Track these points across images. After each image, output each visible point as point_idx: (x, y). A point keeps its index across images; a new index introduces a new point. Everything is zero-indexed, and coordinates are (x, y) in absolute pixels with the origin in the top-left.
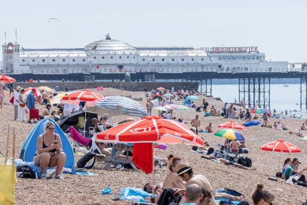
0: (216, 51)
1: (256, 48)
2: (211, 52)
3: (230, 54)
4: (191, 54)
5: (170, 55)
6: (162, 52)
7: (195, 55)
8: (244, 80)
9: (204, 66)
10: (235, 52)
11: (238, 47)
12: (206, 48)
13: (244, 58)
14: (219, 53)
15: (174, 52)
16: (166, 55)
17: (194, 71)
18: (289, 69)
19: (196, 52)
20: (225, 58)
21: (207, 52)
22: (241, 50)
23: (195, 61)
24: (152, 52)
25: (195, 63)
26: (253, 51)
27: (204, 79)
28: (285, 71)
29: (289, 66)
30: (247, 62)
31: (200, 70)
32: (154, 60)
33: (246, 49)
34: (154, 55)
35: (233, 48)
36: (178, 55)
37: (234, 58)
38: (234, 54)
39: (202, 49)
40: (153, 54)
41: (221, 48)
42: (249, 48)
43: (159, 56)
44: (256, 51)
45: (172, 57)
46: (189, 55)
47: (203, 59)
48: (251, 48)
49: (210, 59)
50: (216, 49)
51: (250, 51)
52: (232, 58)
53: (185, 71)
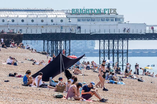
0: (75, 13)
1: (115, 10)
2: (71, 14)
3: (89, 16)
4: (50, 15)
5: (30, 16)
6: (22, 13)
7: (55, 16)
9: (63, 27)
10: (95, 14)
11: (97, 9)
12: (67, 10)
13: (103, 20)
14: (79, 14)
15: (34, 13)
16: (26, 16)
17: (53, 31)
19: (56, 13)
20: (84, 20)
21: (66, 13)
22: (99, 12)
23: (55, 22)
24: (12, 13)
25: (54, 24)
26: (112, 13)
27: (63, 40)
28: (143, 33)
31: (59, 31)
32: (13, 21)
33: (105, 11)
34: (14, 16)
35: (92, 10)
36: (37, 16)
37: (93, 20)
38: (93, 16)
39: (63, 11)
41: (80, 9)
42: (107, 10)
43: (19, 17)
44: (115, 13)
45: (31, 18)
46: (48, 17)
47: (62, 21)
48: (109, 10)
49: (69, 20)
50: (75, 11)
51: (109, 13)
52: (91, 19)
53: (44, 32)
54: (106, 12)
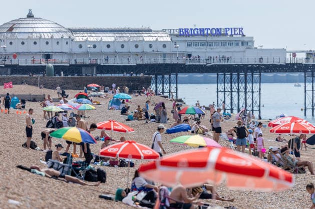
0: (184, 33)
1: (241, 30)
2: (177, 36)
3: (203, 39)
4: (147, 38)
5: (119, 40)
6: (107, 35)
7: (154, 39)
8: (225, 75)
9: (166, 55)
10: (212, 35)
11: (215, 28)
12: (171, 30)
13: (223, 43)
14: (189, 36)
15: (124, 35)
16: (112, 39)
17: (153, 61)
18: (289, 59)
19: (156, 35)
20: (196, 44)
21: (170, 35)
22: (218, 32)
23: (154, 48)
24: (93, 35)
25: (153, 51)
26: (237, 34)
27: (166, 73)
28: (282, 63)
29: (288, 56)
30: (229, 50)
31: (160, 61)
32: (95, 46)
33: (226, 31)
34: (95, 40)
35: (207, 29)
36: (130, 40)
37: (209, 44)
38: (209, 39)
39: (164, 31)
40: (93, 38)
41: (191, 29)
42: (230, 30)
43: (103, 40)
44: (241, 33)
45: (121, 42)
46: (145, 40)
47: (164, 46)
48: (233, 29)
49: (175, 45)
50: (183, 31)
51: (233, 33)
52: (206, 43)
53: (139, 62)
54: (228, 32)
